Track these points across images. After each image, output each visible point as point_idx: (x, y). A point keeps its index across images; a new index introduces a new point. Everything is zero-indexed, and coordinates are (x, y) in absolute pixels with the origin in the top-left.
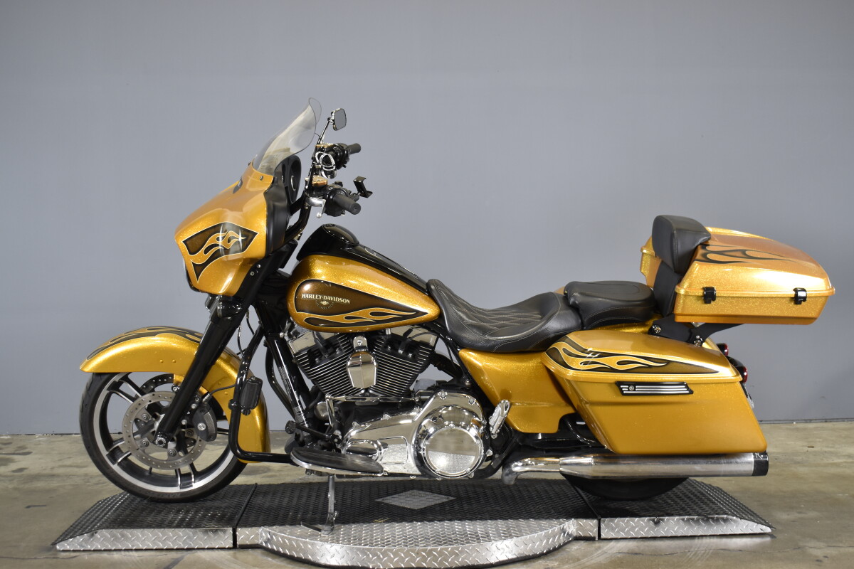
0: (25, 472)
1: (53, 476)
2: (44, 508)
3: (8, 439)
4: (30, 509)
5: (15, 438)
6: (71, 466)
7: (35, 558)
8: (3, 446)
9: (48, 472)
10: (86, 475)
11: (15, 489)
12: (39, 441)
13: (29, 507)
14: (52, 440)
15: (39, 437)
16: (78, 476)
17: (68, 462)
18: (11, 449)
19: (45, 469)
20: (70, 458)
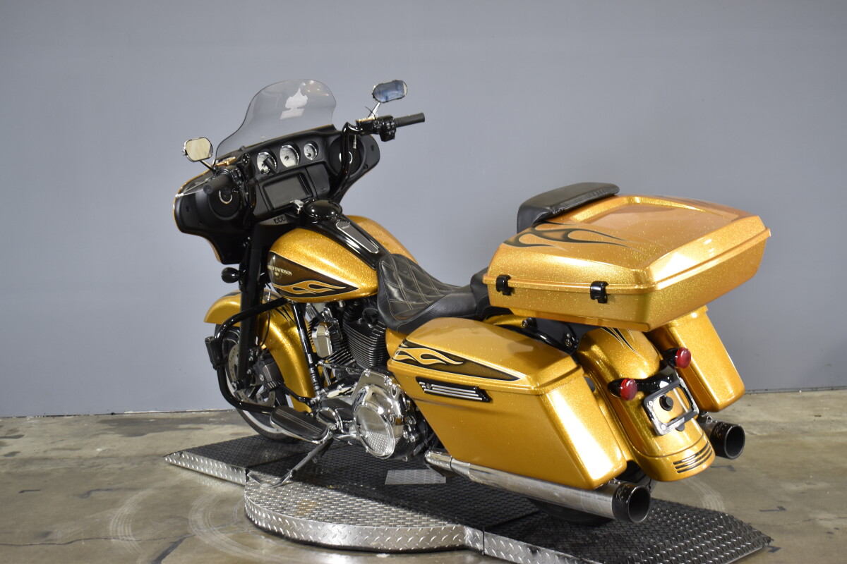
0: (18, 456)
1: (46, 459)
2: (39, 492)
4: (25, 493)
5: (6, 421)
6: (63, 449)
7: (31, 545)
9: (41, 455)
10: (80, 458)
11: (8, 473)
12: (31, 423)
13: (22, 492)
14: (44, 422)
15: (31, 419)
16: (72, 459)
17: (61, 445)
18: (2, 432)
19: (38, 453)
20: (62, 440)
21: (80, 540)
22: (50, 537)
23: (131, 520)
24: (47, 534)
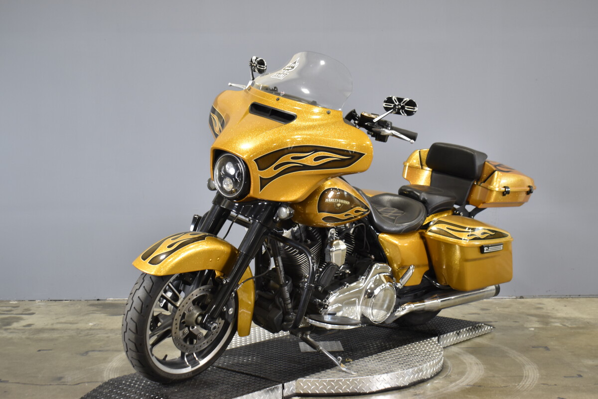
0: (33, 327)
1: (53, 329)
2: (50, 351)
3: (16, 304)
4: (41, 351)
5: (21, 303)
6: (65, 323)
7: (50, 385)
8: (13, 309)
9: (49, 326)
10: (78, 329)
11: (28, 338)
12: (39, 305)
13: (39, 351)
14: (49, 304)
15: (39, 302)
16: (72, 330)
17: (63, 320)
18: (19, 310)
19: (47, 325)
20: (64, 317)
21: (84, 383)
22: (63, 380)
23: (118, 371)
24: (60, 378)
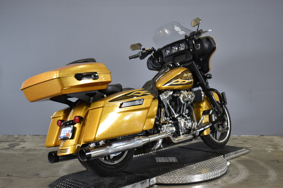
0: (25, 148)
1: (35, 150)
2: (34, 161)
3: (17, 137)
4: (29, 161)
5: (20, 136)
7: (33, 178)
8: (16, 139)
9: (33, 148)
11: (23, 154)
12: (28, 138)
13: (28, 160)
14: (33, 137)
15: (28, 136)
16: (44, 150)
17: (40, 145)
18: (19, 140)
19: (32, 147)
20: (40, 144)
21: (50, 177)
22: (39, 175)
23: (67, 171)
24: (38, 174)
